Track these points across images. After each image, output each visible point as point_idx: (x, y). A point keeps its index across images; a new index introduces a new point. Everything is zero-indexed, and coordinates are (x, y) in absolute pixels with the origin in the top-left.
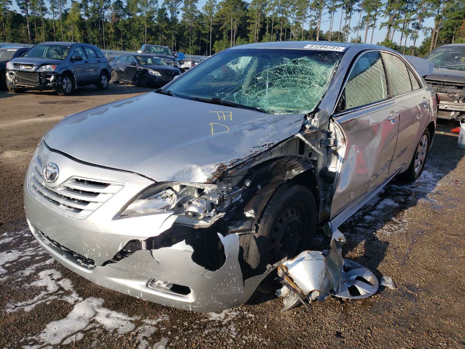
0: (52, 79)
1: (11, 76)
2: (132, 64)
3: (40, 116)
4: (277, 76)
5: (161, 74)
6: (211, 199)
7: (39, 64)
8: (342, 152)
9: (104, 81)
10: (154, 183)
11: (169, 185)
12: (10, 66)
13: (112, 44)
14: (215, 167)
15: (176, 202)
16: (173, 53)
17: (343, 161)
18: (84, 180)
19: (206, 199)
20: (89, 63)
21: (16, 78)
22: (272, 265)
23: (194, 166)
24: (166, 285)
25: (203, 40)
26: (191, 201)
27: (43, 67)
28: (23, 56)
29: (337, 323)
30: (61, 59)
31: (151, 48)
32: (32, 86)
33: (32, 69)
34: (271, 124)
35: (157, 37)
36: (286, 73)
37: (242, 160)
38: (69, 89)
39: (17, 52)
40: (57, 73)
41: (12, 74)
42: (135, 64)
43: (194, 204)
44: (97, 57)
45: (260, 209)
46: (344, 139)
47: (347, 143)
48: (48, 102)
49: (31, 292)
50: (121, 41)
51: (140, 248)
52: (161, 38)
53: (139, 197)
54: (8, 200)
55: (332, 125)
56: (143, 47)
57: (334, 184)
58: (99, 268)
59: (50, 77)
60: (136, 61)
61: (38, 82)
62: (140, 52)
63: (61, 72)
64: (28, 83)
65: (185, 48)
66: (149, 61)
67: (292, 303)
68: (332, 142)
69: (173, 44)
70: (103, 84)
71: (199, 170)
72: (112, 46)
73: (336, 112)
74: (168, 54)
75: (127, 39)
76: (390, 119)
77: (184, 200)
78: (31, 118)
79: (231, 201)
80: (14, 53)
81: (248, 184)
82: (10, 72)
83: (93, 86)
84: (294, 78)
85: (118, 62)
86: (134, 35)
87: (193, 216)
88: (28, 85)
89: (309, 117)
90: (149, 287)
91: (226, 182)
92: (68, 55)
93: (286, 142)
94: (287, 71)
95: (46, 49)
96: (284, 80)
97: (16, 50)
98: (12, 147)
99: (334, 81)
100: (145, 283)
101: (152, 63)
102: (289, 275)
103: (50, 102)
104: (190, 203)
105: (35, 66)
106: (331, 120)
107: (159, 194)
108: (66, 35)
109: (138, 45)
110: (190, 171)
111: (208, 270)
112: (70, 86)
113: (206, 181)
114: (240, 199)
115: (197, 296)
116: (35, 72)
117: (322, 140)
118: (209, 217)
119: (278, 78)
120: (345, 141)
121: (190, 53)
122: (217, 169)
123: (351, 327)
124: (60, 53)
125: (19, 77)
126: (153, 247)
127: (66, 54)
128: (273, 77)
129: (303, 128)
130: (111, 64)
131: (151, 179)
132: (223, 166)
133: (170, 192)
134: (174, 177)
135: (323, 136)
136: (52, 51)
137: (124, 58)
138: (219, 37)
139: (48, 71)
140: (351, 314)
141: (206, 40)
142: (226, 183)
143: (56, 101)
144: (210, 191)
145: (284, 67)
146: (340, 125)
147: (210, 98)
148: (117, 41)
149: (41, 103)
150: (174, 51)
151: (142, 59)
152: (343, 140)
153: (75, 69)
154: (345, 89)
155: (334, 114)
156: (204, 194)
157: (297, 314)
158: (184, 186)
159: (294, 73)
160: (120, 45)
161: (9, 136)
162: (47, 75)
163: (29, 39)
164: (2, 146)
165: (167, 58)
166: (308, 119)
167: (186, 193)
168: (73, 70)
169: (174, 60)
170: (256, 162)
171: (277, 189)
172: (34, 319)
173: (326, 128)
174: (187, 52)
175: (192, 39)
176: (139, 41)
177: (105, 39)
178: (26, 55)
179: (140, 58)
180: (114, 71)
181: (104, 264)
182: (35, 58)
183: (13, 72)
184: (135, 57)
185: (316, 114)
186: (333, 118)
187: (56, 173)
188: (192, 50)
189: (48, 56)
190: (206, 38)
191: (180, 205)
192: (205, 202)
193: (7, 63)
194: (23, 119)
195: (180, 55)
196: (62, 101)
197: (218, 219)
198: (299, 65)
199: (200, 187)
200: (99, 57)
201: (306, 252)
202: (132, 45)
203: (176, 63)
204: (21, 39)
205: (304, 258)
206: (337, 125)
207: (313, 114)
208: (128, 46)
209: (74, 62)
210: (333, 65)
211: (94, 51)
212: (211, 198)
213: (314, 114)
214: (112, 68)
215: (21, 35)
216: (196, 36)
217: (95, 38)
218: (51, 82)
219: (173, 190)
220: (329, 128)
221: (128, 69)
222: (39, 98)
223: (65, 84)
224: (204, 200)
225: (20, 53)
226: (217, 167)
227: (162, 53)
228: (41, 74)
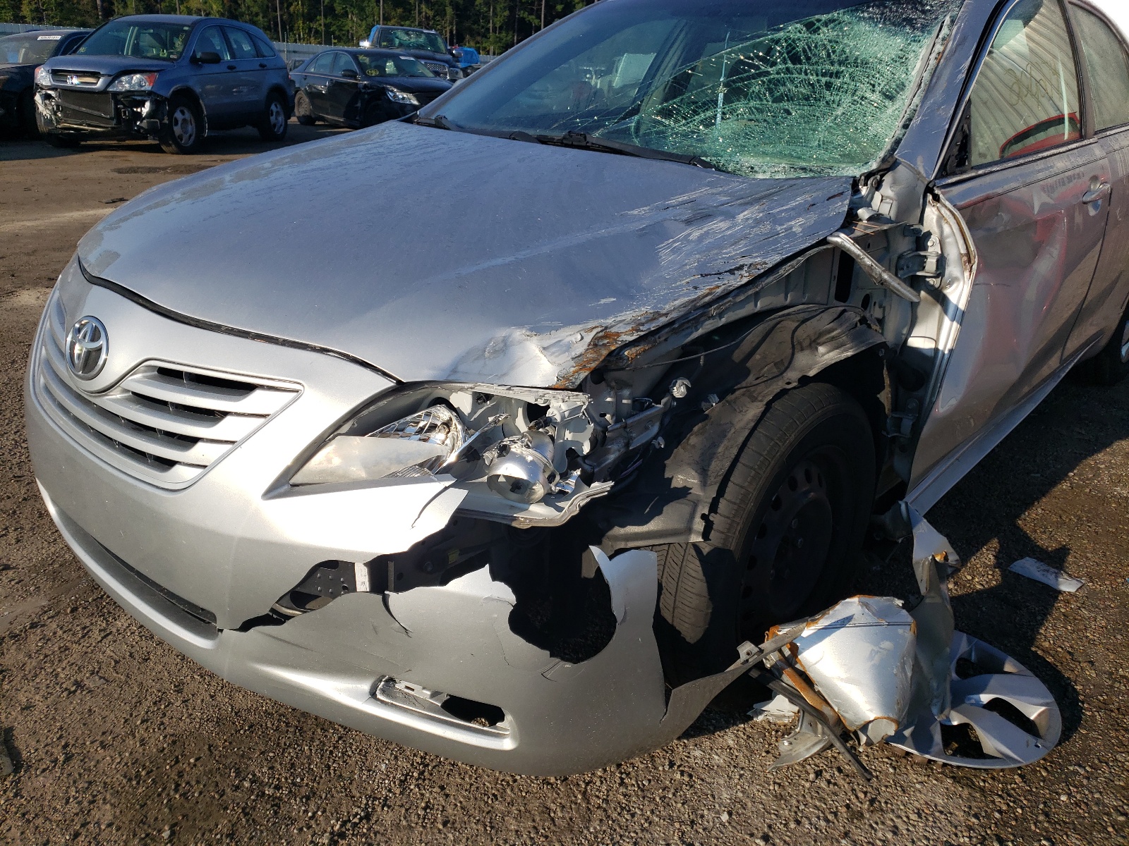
0: (146, 109)
1: (47, 102)
2: (347, 73)
3: (114, 202)
4: (757, 68)
5: (418, 100)
6: (568, 436)
7: (114, 72)
8: (959, 293)
9: (277, 119)
10: (392, 384)
11: (440, 392)
12: (43, 77)
13: (298, 29)
14: (582, 338)
15: (461, 446)
16: (449, 48)
17: (962, 318)
18: (182, 372)
19: (552, 437)
20: (237, 69)
21: (58, 106)
22: (757, 645)
23: (518, 334)
24: (429, 693)
25: (524, 18)
26: (506, 441)
27: (124, 78)
28: (75, 52)
29: (941, 812)
30: (168, 59)
31: (395, 33)
32: (99, 129)
33: (96, 84)
34: (750, 204)
35: (410, 11)
36: (784, 61)
37: (666, 315)
38: (190, 136)
39: (61, 42)
40: (158, 95)
41: (48, 97)
42: (353, 75)
43: (515, 454)
44: (259, 54)
45: (719, 466)
46: (968, 254)
47: (975, 267)
48: (138, 168)
49: (51, 685)
50: (322, 22)
51: (351, 587)
52: (420, 13)
53: (346, 428)
54: (16, 418)
55: (931, 213)
56: (374, 32)
57: (926, 392)
58: (230, 635)
59: (142, 104)
60: (356, 68)
61: (111, 119)
62: (366, 44)
63: (167, 93)
64: (89, 122)
65: (479, 38)
66: (390, 67)
67: (808, 750)
68: (931, 264)
69: (448, 29)
70: (275, 125)
71: (533, 347)
72: (299, 35)
73: (944, 172)
74: (437, 50)
75: (336, 17)
76: (1089, 199)
77: (486, 441)
78: (93, 208)
79: (627, 445)
80: (52, 46)
81: (679, 391)
82: (44, 92)
83: (250, 130)
84: (806, 74)
85: (312, 70)
86: (351, 6)
87: (513, 490)
88: (89, 125)
89: (866, 184)
90: (379, 696)
91: (613, 384)
92: (183, 50)
93: (801, 259)
94: (788, 53)
95: (132, 32)
96: (778, 80)
97: (58, 38)
98: (39, 278)
99: (938, 78)
100: (366, 686)
101: (396, 73)
102: (798, 666)
103: (142, 168)
104: (504, 451)
105: (103, 75)
106: (930, 197)
107: (409, 418)
108: (187, 7)
109: (361, 31)
110: (504, 348)
111: (558, 660)
112: (191, 128)
113: (553, 381)
114: (655, 437)
115: (523, 731)
116: (104, 92)
117: (901, 257)
118: (562, 494)
119: (760, 75)
120: (969, 261)
121: (491, 52)
122: (589, 345)
123: (989, 832)
124: (166, 44)
125: (67, 105)
126: (392, 584)
127: (178, 43)
128: (746, 71)
129: (850, 221)
130: (293, 75)
131: (385, 374)
132: (606, 334)
133: (443, 414)
134: (456, 368)
135: (903, 245)
136: (147, 39)
137: (327, 60)
138: (563, 9)
139: (137, 88)
140: (982, 784)
141: (531, 17)
142: (612, 388)
143: (157, 165)
144: (567, 414)
145: (777, 42)
146: (957, 214)
147: (558, 135)
148: (311, 21)
149: (120, 171)
150: (452, 44)
151: (371, 62)
152: (965, 258)
153: (205, 85)
154: (969, 100)
155: (935, 178)
156: (549, 422)
157: (817, 778)
158: (488, 397)
159: (808, 59)
160: (317, 32)
161: (35, 251)
162: (134, 99)
163: (98, 18)
164: (13, 276)
165: (434, 59)
166: (864, 191)
167: (491, 419)
168: (198, 90)
169: (451, 66)
170: (711, 321)
171: (769, 405)
172: (55, 766)
173: (913, 220)
174: (484, 49)
175: (495, 14)
176: (364, 22)
177: (281, 16)
178: (82, 50)
179: (367, 60)
180: (301, 94)
181: (246, 626)
182: (104, 56)
183: (51, 93)
184: (355, 56)
185: (888, 179)
186: (937, 191)
187: (99, 350)
188: (496, 42)
189: (137, 50)
190: (531, 14)
191: (472, 455)
192: (551, 446)
193: (36, 70)
194: (71, 209)
195: (466, 53)
196: (174, 167)
197: (589, 499)
198: (825, 34)
199: (536, 400)
200: (264, 56)
201: (855, 600)
202: (348, 31)
203: (457, 73)
204: (79, 18)
205: (849, 619)
206: (948, 213)
207: (876, 178)
208: (337, 33)
209: (201, 67)
210: (929, 33)
211: (251, 39)
212: (567, 432)
213: (882, 176)
214: (297, 86)
215: (80, 7)
216: (505, 7)
217: (257, 15)
218: (144, 119)
219: (450, 407)
220: (921, 221)
221: (336, 86)
222: (115, 160)
223: (180, 123)
224: (548, 440)
225: (68, 46)
226: (589, 337)
227: (420, 47)
228: (119, 97)
